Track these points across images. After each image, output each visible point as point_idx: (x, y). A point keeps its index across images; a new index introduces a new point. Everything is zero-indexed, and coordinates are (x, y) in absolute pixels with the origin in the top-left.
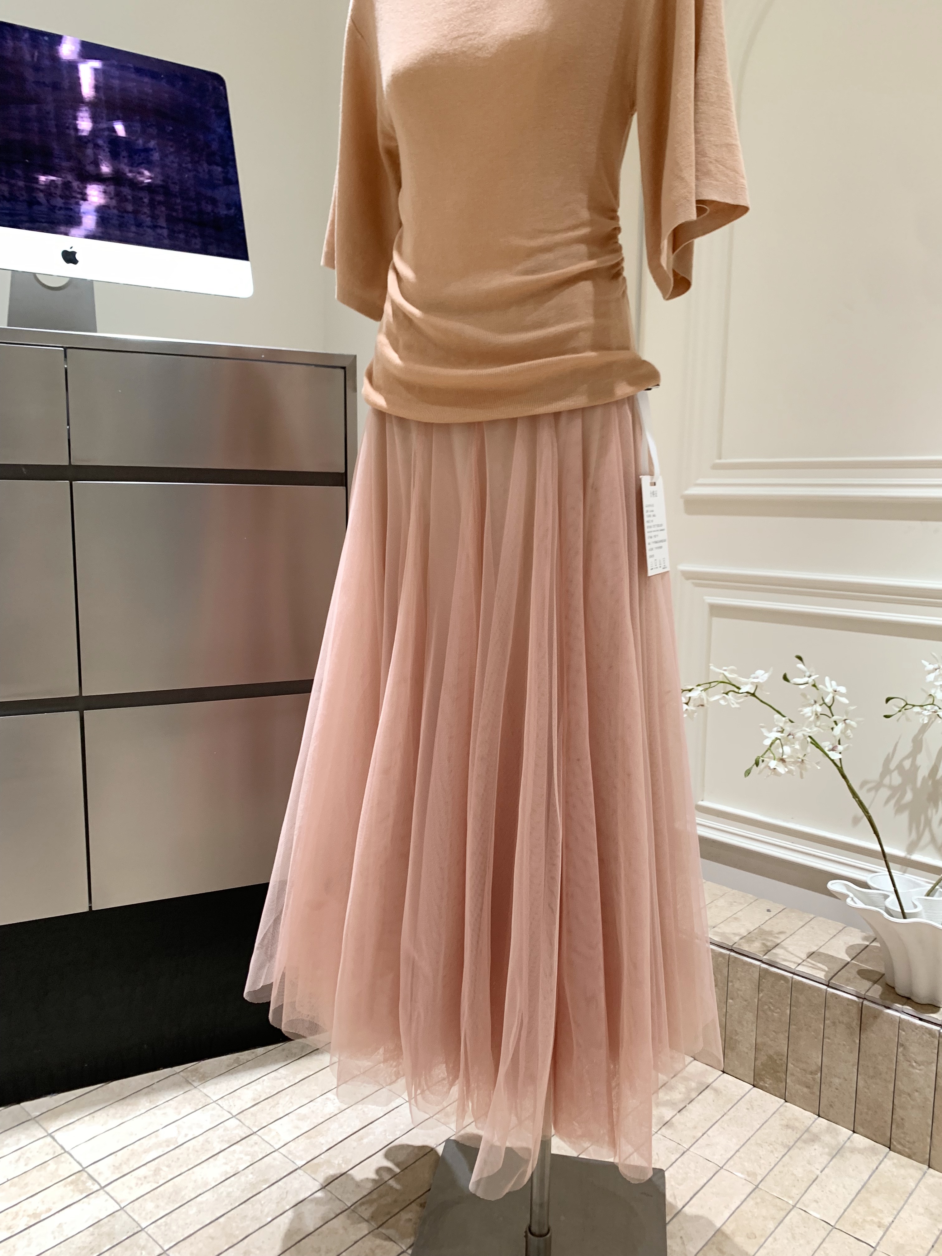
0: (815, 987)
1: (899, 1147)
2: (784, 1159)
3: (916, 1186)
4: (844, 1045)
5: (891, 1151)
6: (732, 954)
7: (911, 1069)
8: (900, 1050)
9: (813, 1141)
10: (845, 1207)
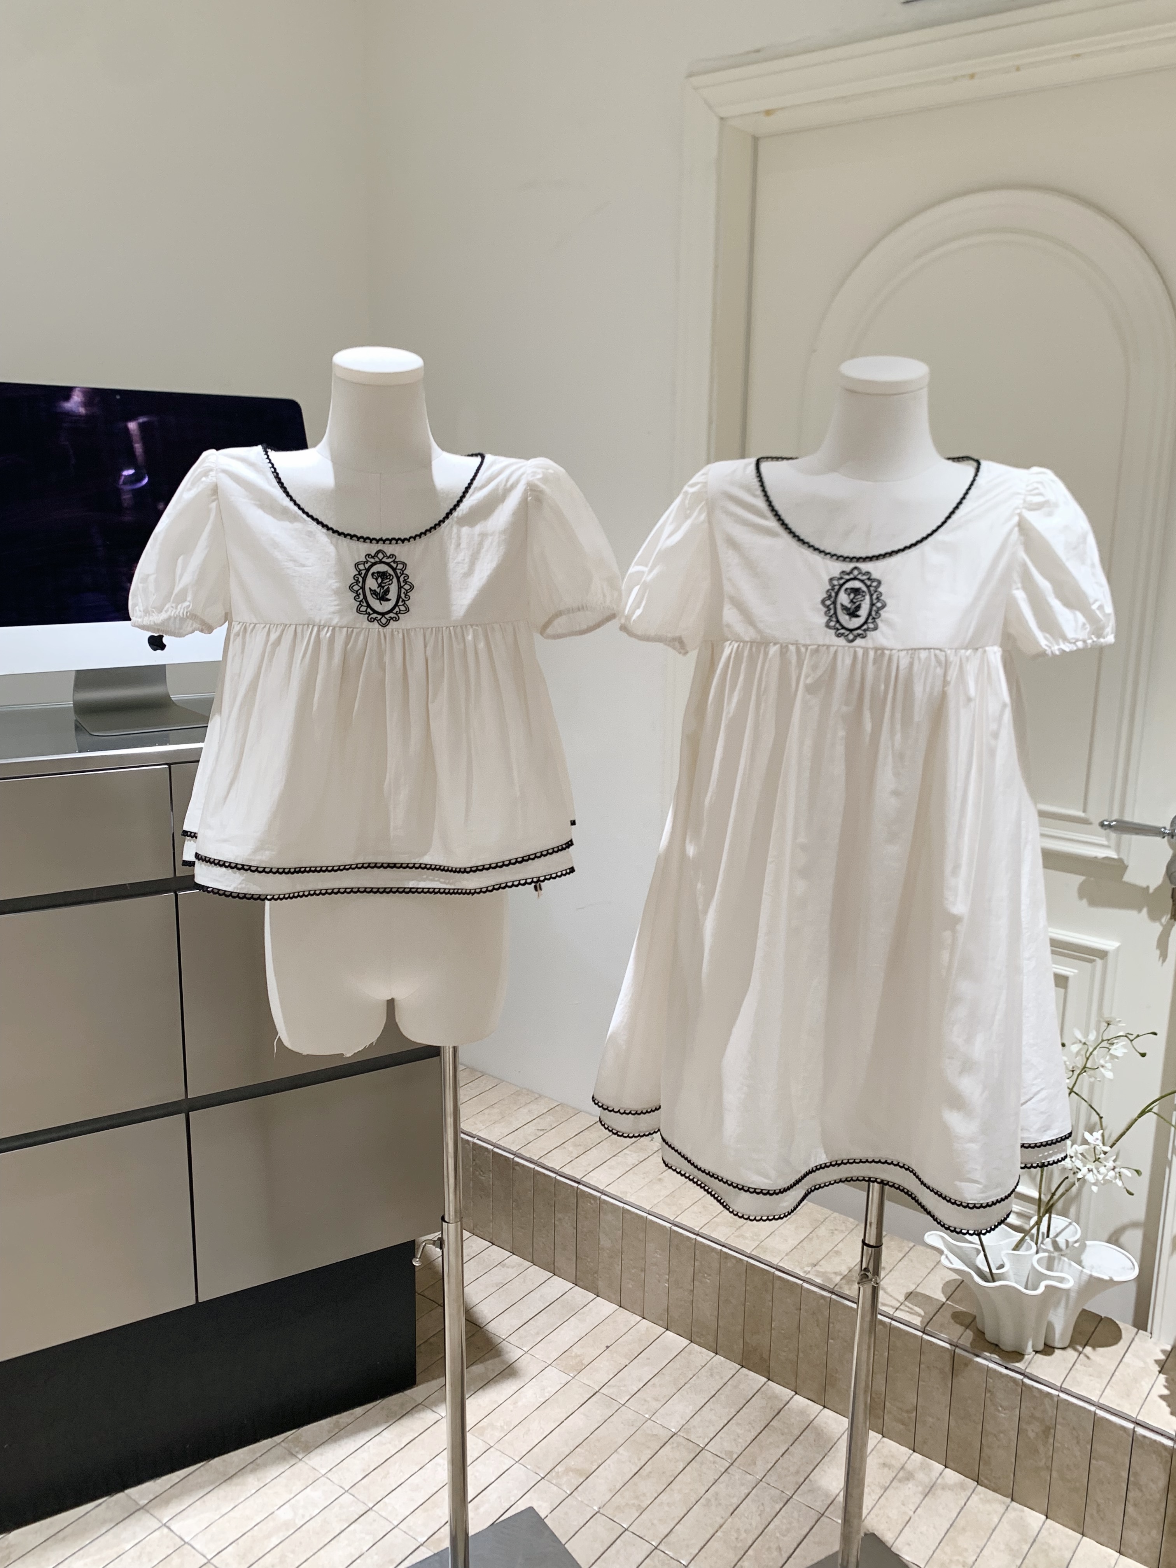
0: (912, 1333)
1: (986, 1481)
2: (881, 1500)
3: (1000, 1521)
4: (938, 1388)
5: (979, 1487)
6: (834, 1297)
7: (997, 1413)
8: (987, 1395)
9: (908, 1479)
10: (935, 1548)
